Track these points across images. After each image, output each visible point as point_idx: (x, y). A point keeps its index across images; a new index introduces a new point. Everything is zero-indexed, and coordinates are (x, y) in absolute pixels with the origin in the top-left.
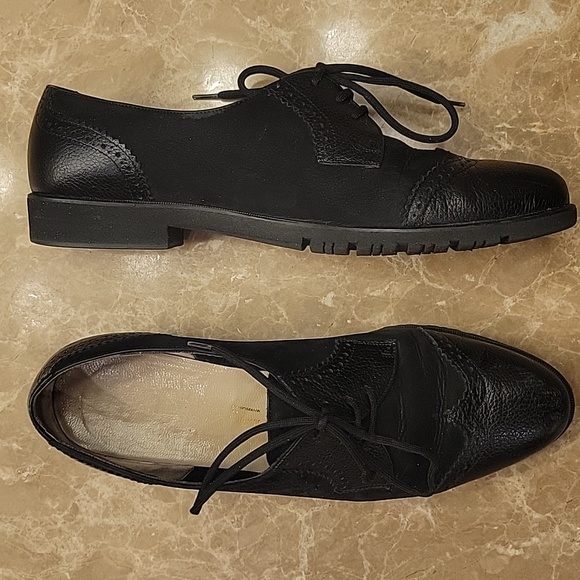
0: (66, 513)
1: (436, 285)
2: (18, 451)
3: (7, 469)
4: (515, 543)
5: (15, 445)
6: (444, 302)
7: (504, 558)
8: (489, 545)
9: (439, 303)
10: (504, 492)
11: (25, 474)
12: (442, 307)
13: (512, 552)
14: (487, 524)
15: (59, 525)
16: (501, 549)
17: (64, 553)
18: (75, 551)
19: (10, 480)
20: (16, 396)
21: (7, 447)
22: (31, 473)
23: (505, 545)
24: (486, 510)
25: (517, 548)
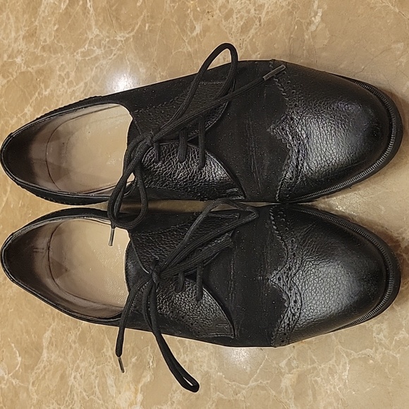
0: (182, 350)
1: (137, 28)
2: (137, 360)
3: (144, 374)
4: (313, 14)
5: (134, 360)
6: (147, 25)
7: (320, 27)
8: (307, 37)
9: (147, 28)
10: (273, 14)
11: (151, 364)
12: (149, 27)
13: (318, 19)
14: (291, 34)
15: (187, 360)
16: (313, 28)
17: (205, 368)
18: (207, 359)
19: (151, 376)
20: (108, 341)
21: (133, 366)
22: (152, 359)
23: (310, 23)
24: (281, 32)
25: (316, 14)
